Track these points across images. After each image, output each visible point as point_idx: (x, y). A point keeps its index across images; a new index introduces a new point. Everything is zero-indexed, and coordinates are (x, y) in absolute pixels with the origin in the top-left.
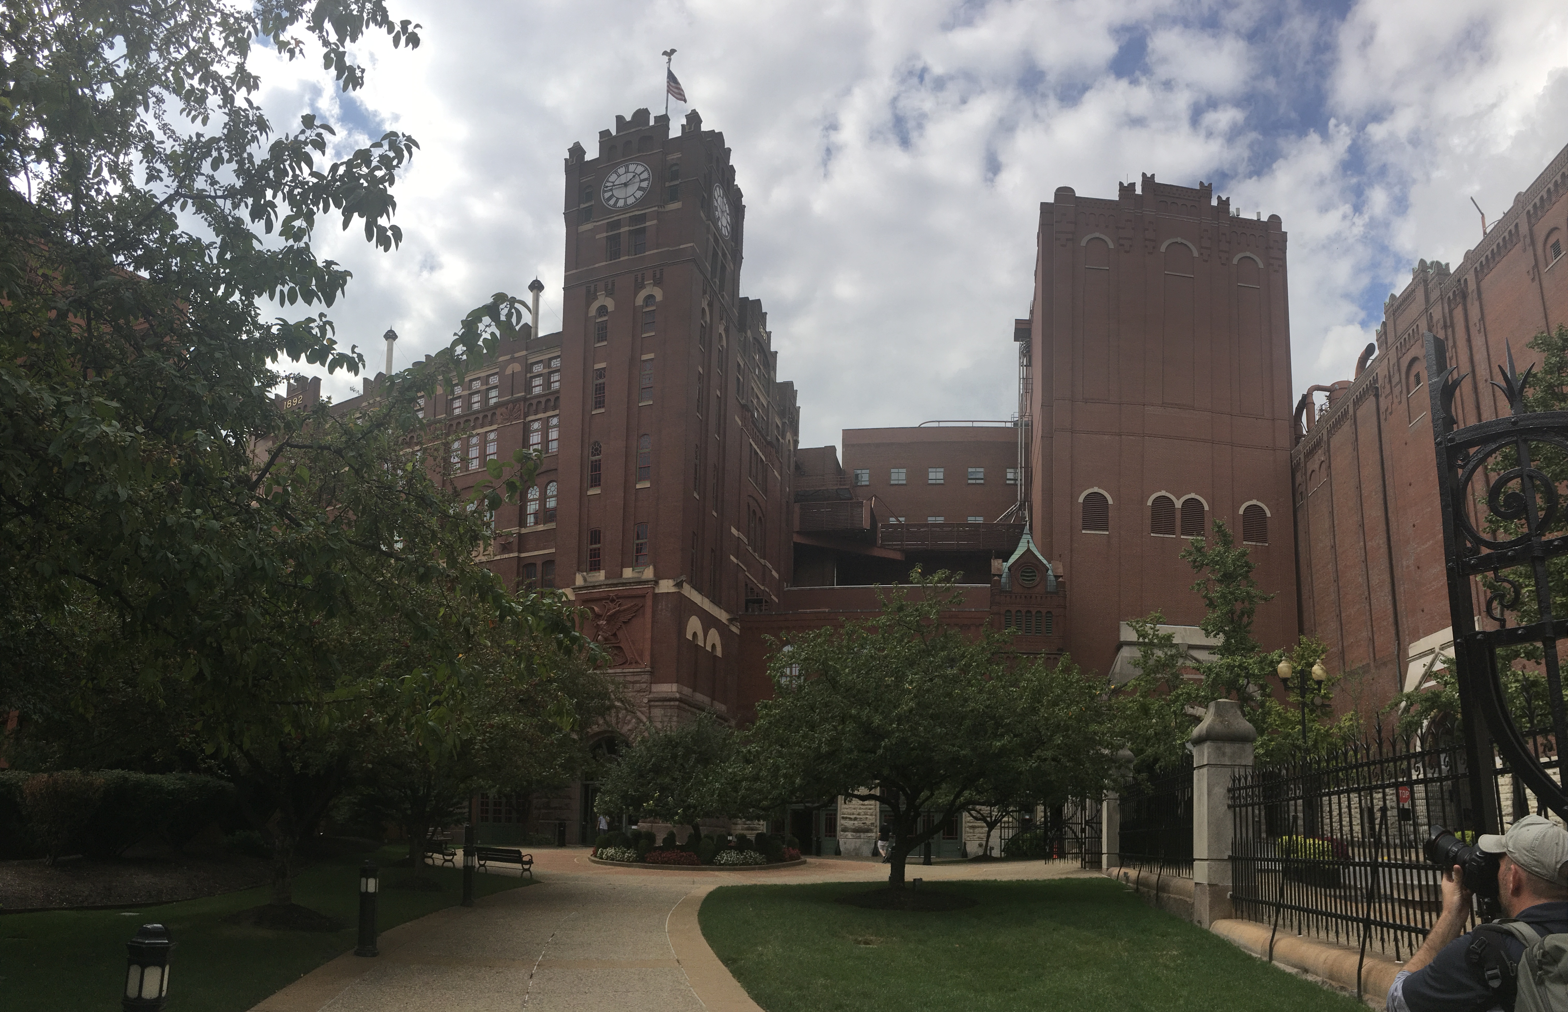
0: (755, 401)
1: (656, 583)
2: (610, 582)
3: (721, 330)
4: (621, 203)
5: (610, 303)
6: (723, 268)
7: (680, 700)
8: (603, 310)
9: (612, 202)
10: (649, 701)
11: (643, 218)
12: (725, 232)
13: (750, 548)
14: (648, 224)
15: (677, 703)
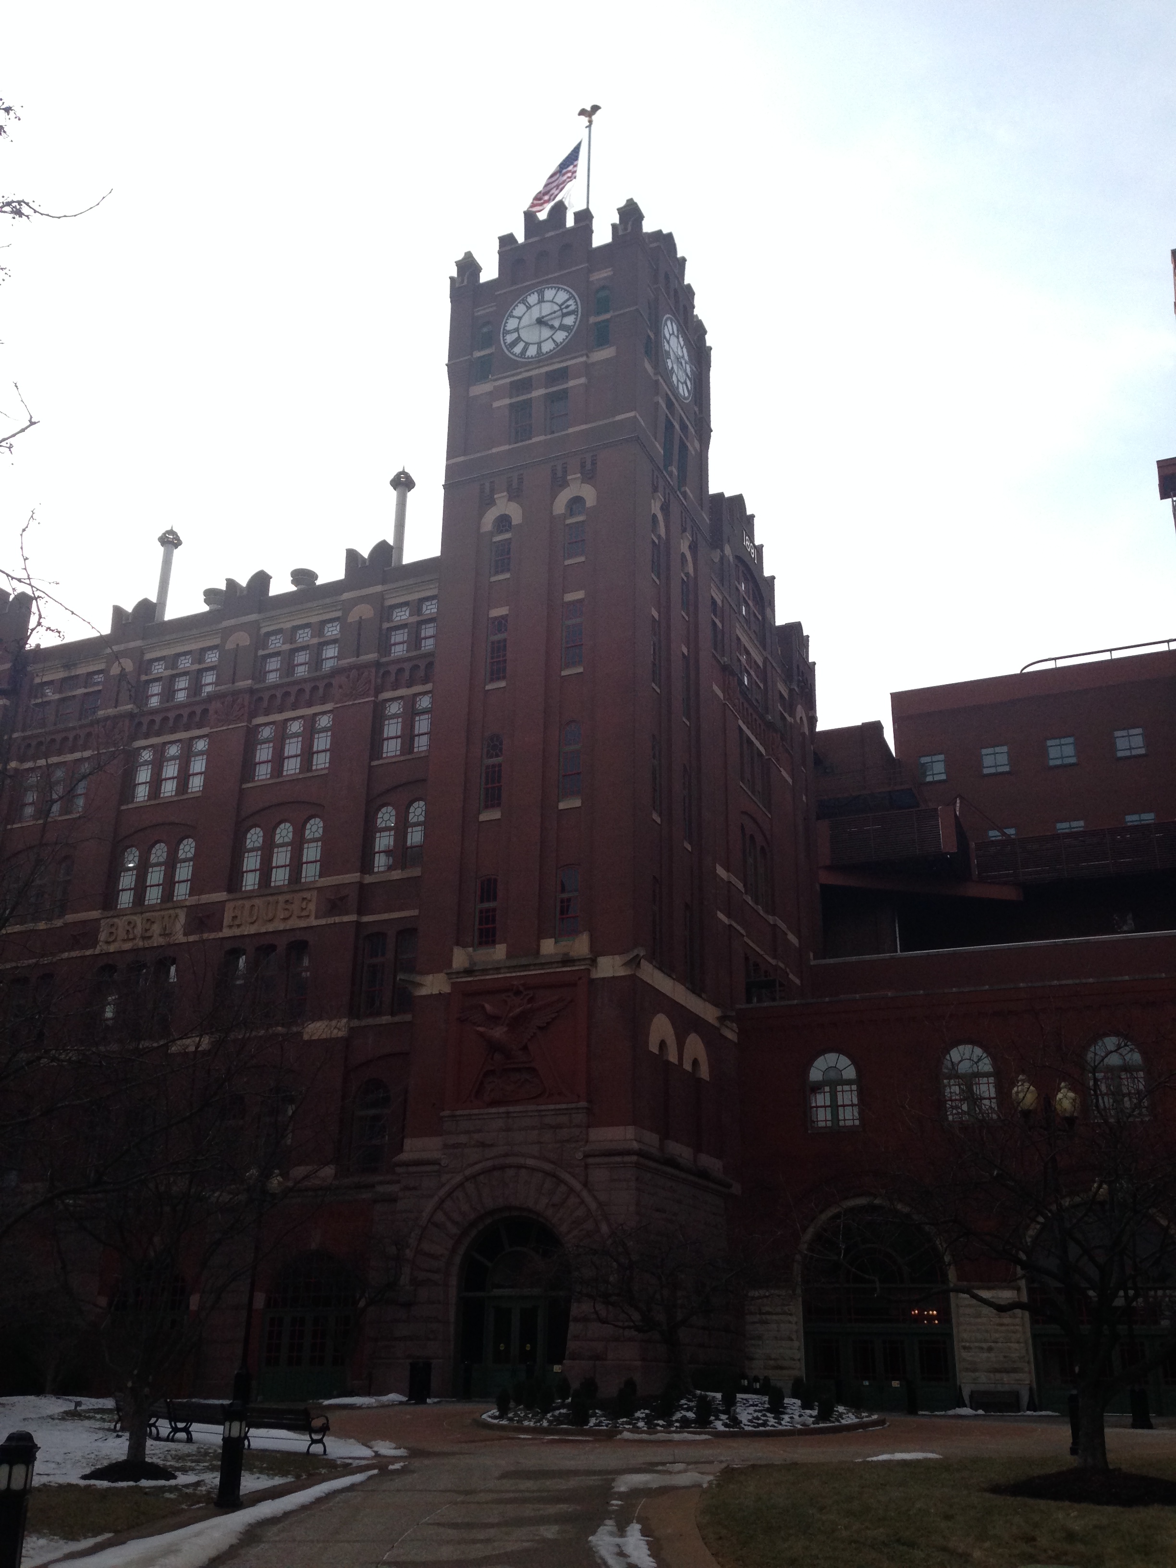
0: (744, 658)
1: (593, 962)
2: (514, 962)
3: (684, 547)
4: (532, 351)
5: (515, 512)
6: (683, 447)
7: (640, 1153)
8: (503, 522)
9: (518, 349)
10: (587, 1156)
11: (562, 375)
12: (683, 391)
13: (749, 899)
14: (571, 383)
15: (634, 1158)
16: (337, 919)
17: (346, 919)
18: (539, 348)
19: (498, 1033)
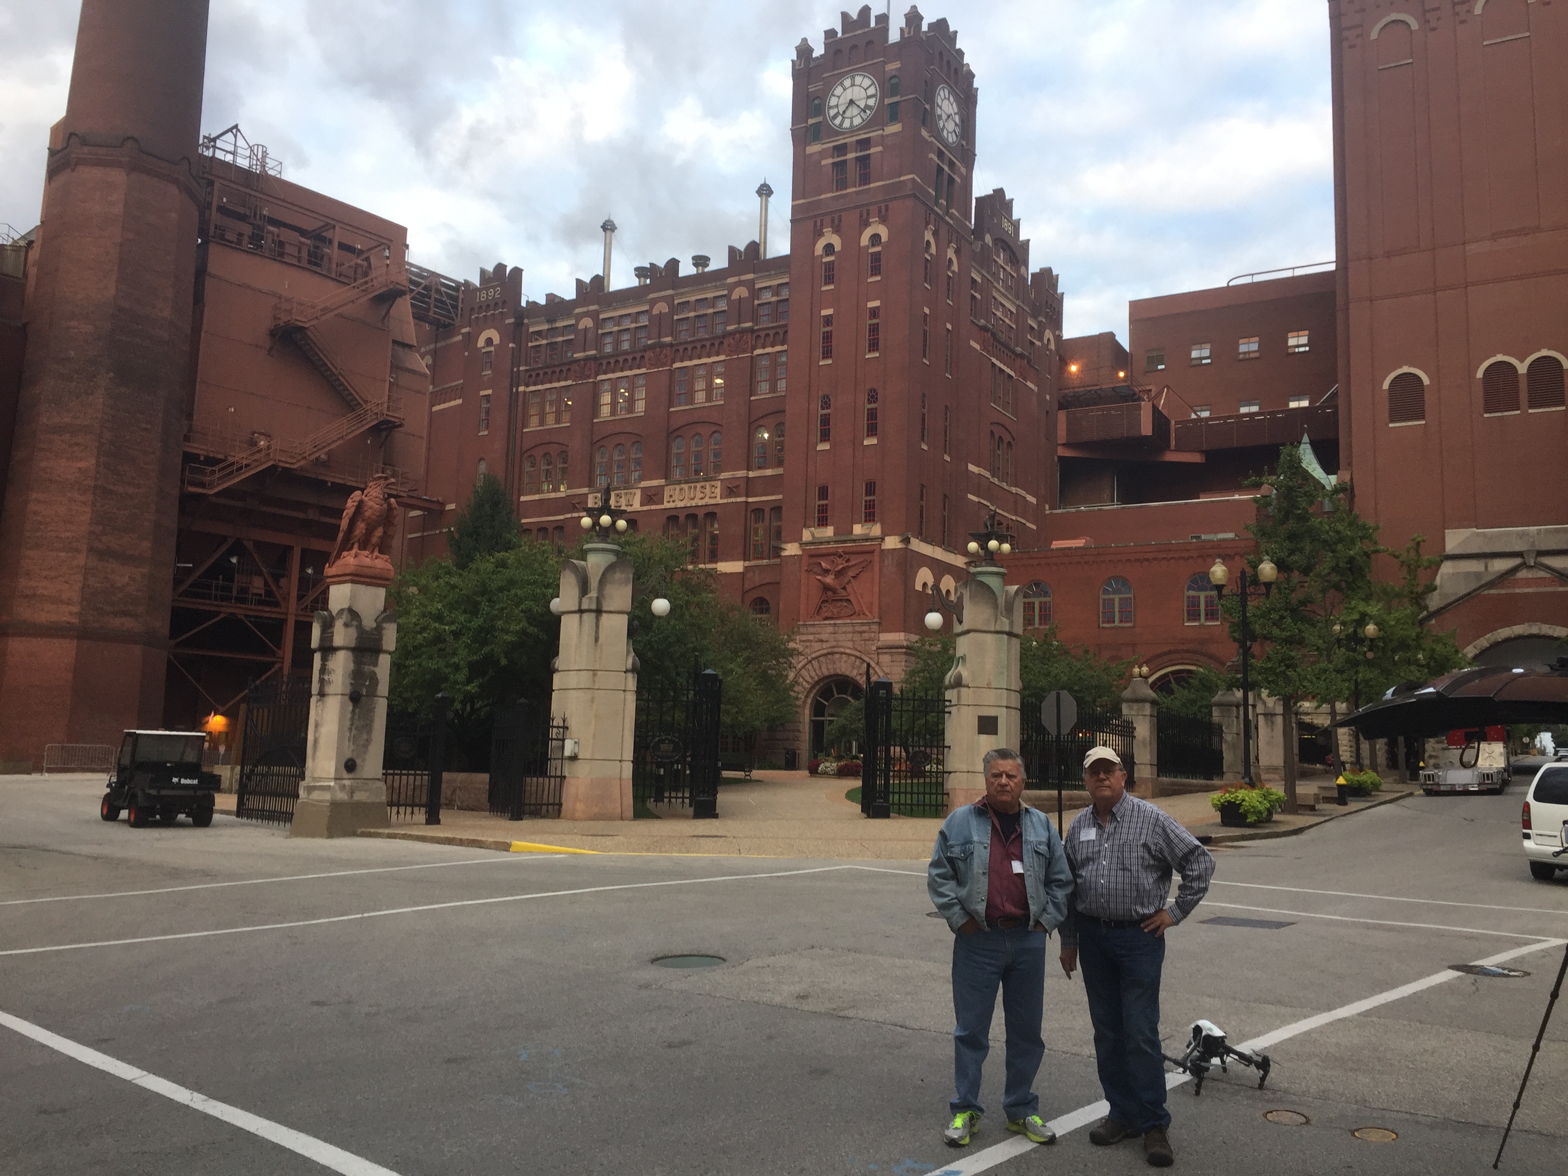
1: (883, 539)
2: (839, 538)
4: (847, 124)
8: (829, 249)
9: (837, 121)
10: (878, 648)
14: (872, 150)
16: (733, 500)
17: (739, 500)
18: (852, 122)
19: (829, 579)
